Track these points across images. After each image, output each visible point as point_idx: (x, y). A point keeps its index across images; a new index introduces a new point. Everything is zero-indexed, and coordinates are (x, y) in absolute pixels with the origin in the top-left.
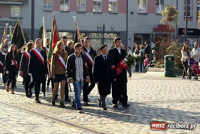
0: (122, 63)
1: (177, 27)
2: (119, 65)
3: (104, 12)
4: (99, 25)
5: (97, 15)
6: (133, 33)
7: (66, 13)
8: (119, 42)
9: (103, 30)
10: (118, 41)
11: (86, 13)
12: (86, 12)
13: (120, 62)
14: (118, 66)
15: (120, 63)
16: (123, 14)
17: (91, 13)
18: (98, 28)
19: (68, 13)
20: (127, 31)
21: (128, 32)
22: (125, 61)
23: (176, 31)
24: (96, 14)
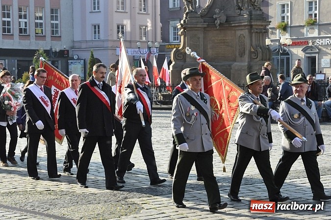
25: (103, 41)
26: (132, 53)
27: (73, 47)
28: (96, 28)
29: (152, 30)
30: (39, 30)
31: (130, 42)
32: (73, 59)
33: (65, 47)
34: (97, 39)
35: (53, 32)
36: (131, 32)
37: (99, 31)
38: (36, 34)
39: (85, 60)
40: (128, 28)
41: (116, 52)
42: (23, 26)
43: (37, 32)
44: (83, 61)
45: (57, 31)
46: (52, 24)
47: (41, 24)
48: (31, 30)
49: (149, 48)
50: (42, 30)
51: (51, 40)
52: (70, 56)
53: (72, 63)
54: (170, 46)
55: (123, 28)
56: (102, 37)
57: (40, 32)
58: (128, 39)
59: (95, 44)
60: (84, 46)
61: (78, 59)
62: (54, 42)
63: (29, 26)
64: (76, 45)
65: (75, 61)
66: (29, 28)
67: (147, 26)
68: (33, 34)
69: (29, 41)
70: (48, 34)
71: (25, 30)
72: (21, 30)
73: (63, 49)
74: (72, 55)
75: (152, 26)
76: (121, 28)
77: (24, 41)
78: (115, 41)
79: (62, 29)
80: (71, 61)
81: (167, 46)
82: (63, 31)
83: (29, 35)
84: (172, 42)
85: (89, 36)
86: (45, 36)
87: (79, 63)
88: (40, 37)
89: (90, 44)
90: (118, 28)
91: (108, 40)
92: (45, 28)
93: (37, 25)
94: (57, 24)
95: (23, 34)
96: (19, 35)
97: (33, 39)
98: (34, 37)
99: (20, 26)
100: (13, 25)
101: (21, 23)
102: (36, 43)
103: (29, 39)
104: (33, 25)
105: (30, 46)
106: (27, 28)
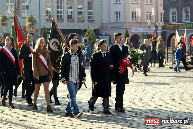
0: (125, 61)
1: (40, 27)
2: (122, 63)
8: (120, 38)
10: (118, 36)
13: (123, 59)
14: (120, 64)
15: (122, 61)
22: (128, 59)
23: (39, 31)
25: (123, 23)
26: (143, 30)
27: (102, 27)
28: (118, 14)
29: (155, 15)
30: (80, 16)
31: (141, 23)
32: (102, 35)
33: (97, 27)
34: (118, 22)
35: (89, 17)
36: (141, 17)
37: (119, 16)
38: (78, 19)
39: (110, 36)
40: (139, 14)
41: (131, 30)
42: (70, 14)
43: (79, 18)
44: (109, 36)
45: (92, 17)
46: (89, 12)
47: (81, 12)
48: (75, 17)
49: (157, 27)
50: (82, 16)
51: (88, 23)
52: (100, 33)
53: (101, 38)
54: (170, 26)
55: (135, 14)
56: (122, 20)
57: (81, 17)
58: (139, 21)
59: (117, 25)
60: (109, 26)
61: (106, 35)
62: (90, 24)
64: (104, 26)
65: (104, 36)
66: (74, 15)
67: (151, 13)
68: (76, 19)
69: (74, 24)
70: (86, 19)
71: (71, 16)
72: (68, 17)
73: (95, 29)
74: (101, 32)
75: (155, 13)
76: (134, 14)
77: (70, 24)
78: (130, 23)
79: (95, 15)
80: (101, 36)
81: (168, 26)
82: (96, 17)
83: (74, 20)
84: (171, 23)
85: (113, 19)
86: (84, 20)
87: (106, 37)
88: (81, 21)
89: (114, 25)
90: (133, 14)
91: (126, 22)
92: (84, 15)
93: (79, 13)
94: (91, 12)
95: (70, 19)
96: (68, 20)
97: (76, 22)
98: (77, 21)
99: (68, 14)
100: (64, 13)
101: (69, 12)
102: (78, 25)
103: (74, 23)
104: (76, 13)
105: (74, 27)
106: (73, 15)
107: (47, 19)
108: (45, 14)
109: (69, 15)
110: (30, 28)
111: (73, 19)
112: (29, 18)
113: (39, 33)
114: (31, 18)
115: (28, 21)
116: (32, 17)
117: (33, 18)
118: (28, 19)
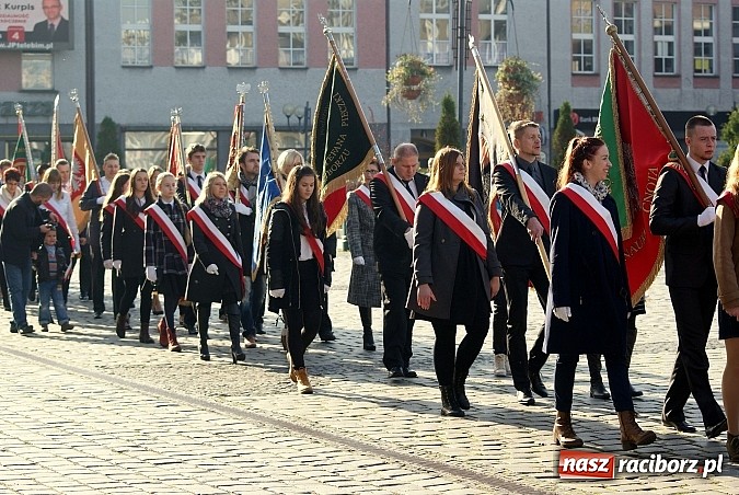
1: (549, 106)
3: (315, 67)
4: (290, 108)
5: (292, 75)
6: (409, 129)
7: (195, 71)
9: (306, 121)
11: (258, 70)
12: (255, 68)
16: (374, 70)
17: (272, 70)
18: (288, 117)
19: (201, 71)
20: (388, 124)
21: (392, 125)
23: (547, 118)
24: (288, 72)
30: (702, 63)
35: (737, 65)
38: (697, 71)
42: (663, 54)
43: (698, 68)
46: (736, 46)
47: (708, 46)
48: (685, 63)
50: (711, 61)
51: (734, 87)
57: (705, 66)
63: (680, 53)
66: (680, 58)
68: (688, 73)
69: (678, 90)
70: (726, 71)
71: (669, 62)
72: (658, 64)
77: (666, 91)
83: (678, 76)
86: (717, 77)
88: (706, 79)
92: (718, 57)
93: (697, 49)
95: (664, 73)
96: (655, 76)
97: (687, 85)
98: (691, 79)
99: (656, 54)
100: (640, 51)
101: (659, 45)
102: (694, 94)
103: (680, 87)
104: (688, 50)
105: (680, 102)
106: (675, 57)
107: (577, 72)
108: (569, 55)
109: (659, 56)
110: (513, 109)
111: (675, 73)
112: (507, 70)
113: (547, 128)
114: (515, 69)
115: (504, 80)
116: (520, 66)
117: (523, 69)
118: (503, 75)
